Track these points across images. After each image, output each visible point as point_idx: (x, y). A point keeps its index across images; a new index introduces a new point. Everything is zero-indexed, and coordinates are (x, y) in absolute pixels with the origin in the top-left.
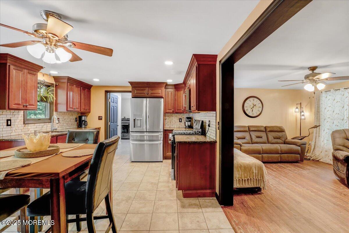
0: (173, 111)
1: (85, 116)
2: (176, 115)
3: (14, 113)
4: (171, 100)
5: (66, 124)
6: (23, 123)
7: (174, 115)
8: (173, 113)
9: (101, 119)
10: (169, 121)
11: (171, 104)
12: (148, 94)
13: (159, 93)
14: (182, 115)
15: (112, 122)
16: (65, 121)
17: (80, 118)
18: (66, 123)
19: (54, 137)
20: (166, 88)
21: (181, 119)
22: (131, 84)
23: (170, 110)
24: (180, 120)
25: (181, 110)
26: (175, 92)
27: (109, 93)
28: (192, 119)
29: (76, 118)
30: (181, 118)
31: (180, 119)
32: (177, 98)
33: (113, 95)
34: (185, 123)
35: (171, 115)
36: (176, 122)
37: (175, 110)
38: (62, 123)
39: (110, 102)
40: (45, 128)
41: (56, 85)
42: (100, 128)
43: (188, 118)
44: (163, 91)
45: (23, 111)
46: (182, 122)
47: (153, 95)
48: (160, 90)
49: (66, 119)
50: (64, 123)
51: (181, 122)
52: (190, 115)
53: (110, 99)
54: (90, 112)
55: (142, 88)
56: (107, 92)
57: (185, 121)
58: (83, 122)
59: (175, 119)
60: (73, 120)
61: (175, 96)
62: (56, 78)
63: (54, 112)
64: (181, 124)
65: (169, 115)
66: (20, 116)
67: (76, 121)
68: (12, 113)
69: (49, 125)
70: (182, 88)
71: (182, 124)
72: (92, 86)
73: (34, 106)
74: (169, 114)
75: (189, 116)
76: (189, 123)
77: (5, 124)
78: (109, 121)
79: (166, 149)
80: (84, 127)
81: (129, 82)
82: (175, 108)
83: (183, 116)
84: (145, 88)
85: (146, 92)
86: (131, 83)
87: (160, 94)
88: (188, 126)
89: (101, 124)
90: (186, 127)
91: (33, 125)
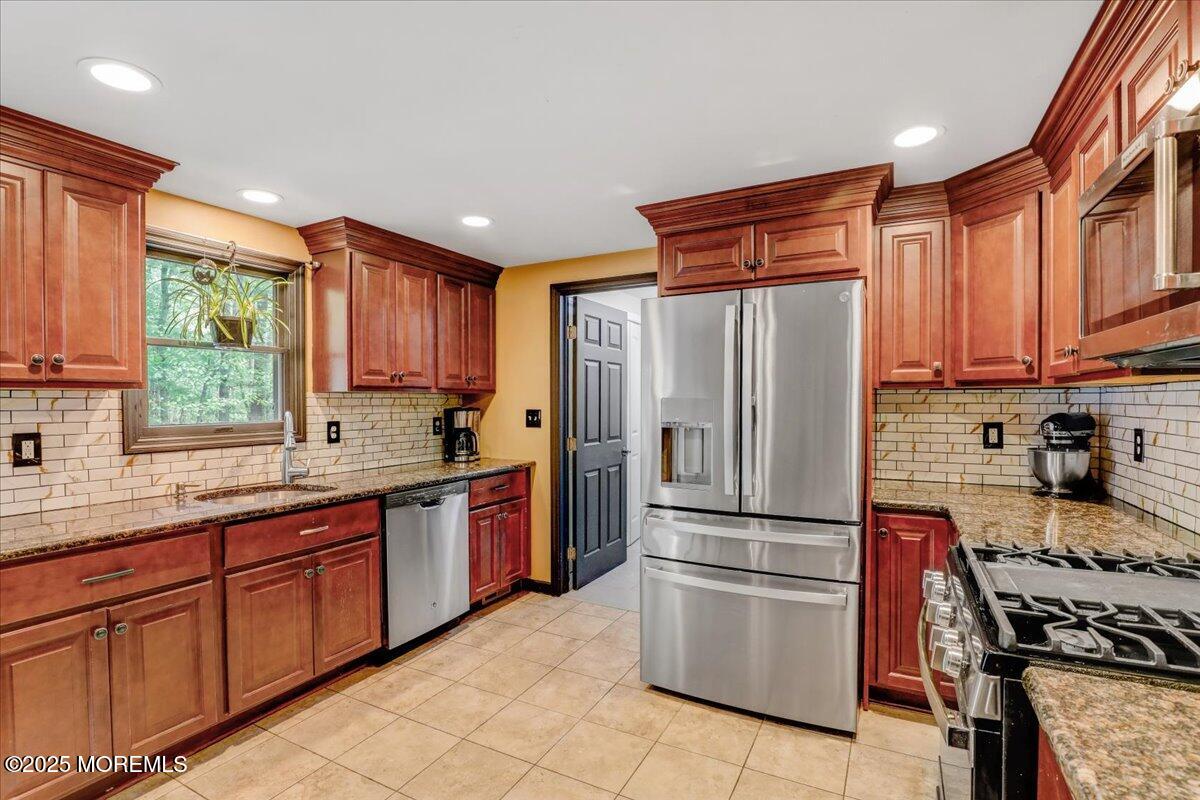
0: (938, 373)
1: (468, 410)
2: (958, 397)
3: (60, 404)
4: (923, 294)
5: (379, 448)
6: (117, 448)
7: (937, 397)
8: (937, 384)
9: (537, 424)
10: (901, 437)
11: (923, 321)
12: (753, 268)
13: (834, 253)
14: (1005, 396)
15: (593, 433)
16: (377, 432)
17: (449, 415)
18: (381, 440)
20: (881, 215)
21: (999, 426)
22: (652, 219)
23: (919, 364)
24: (992, 435)
25: (1011, 360)
26: (956, 233)
27: (569, 299)
28: (1097, 431)
29: (435, 420)
30: (997, 419)
31: (987, 426)
32: (971, 278)
34: (1038, 457)
35: (919, 398)
36: (959, 448)
37: (956, 361)
38: (360, 442)
39: (575, 341)
40: (258, 468)
41: (316, 270)
42: (534, 464)
43: (1061, 420)
44: (865, 242)
45: (115, 393)
46: (1006, 449)
47: (787, 268)
48: (841, 230)
49: (381, 425)
50: (369, 441)
51: (1000, 445)
52: (1074, 398)
53: (575, 323)
54: (492, 391)
55: (717, 236)
56: (561, 290)
57: (1040, 441)
58: (462, 438)
59: (948, 428)
60: (423, 430)
61: (955, 266)
62: (310, 234)
63: (310, 393)
64: (996, 460)
65: (909, 399)
66: (99, 415)
67: (435, 433)
68: (45, 404)
69: (278, 455)
70: (1016, 191)
71: (1013, 464)
72: (501, 269)
73: (122, 363)
74: (905, 395)
75: (1064, 409)
76: (1079, 462)
77: (6, 457)
78: (575, 435)
79: (883, 641)
80: (464, 459)
81: (641, 209)
82: (956, 349)
83: (1014, 409)
84: (736, 232)
85: (740, 255)
86: (654, 214)
87: (838, 254)
88: (1064, 484)
89: (532, 448)
90: (1048, 484)
91: (184, 455)
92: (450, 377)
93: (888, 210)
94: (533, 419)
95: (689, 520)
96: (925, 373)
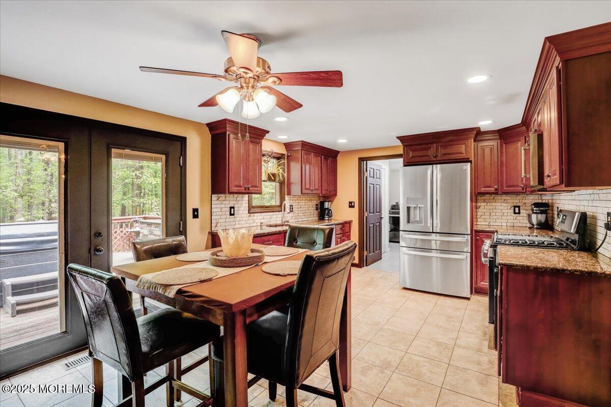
0: (496, 189)
1: (329, 201)
2: (504, 197)
3: (238, 199)
4: (491, 164)
5: (302, 214)
6: (247, 211)
7: (498, 197)
8: (496, 193)
9: (354, 207)
10: (484, 211)
11: (491, 173)
12: (436, 157)
13: (461, 153)
14: (520, 197)
15: (372, 211)
16: (301, 209)
17: (322, 203)
18: (302, 212)
19: (281, 233)
20: (477, 140)
21: (519, 207)
22: (401, 141)
23: (490, 187)
24: (517, 210)
25: (518, 186)
26: (501, 146)
27: (365, 162)
28: (550, 208)
29: (316, 205)
30: (518, 205)
31: (515, 207)
32: (506, 160)
33: (371, 164)
34: (529, 216)
35: (492, 198)
36: (505, 214)
37: (502, 186)
38: (297, 212)
39: (366, 177)
40: (274, 219)
41: (288, 156)
42: (352, 221)
43: (536, 205)
44: (471, 148)
45: (247, 195)
46: (521, 214)
47: (447, 157)
48: (464, 146)
49: (302, 206)
50: (299, 212)
51: (519, 213)
52: (544, 198)
53: (366, 171)
54: (336, 195)
55: (423, 146)
56: (361, 160)
57: (531, 212)
58: (326, 212)
59: (502, 208)
60: (313, 209)
61: (501, 156)
62: (288, 146)
63: (286, 196)
64: (518, 218)
65: (488, 198)
66: (244, 202)
67: (316, 210)
68: (235, 199)
69: (280, 215)
70: (519, 135)
71: (522, 219)
72: (339, 152)
73: (257, 187)
74: (487, 197)
75: (540, 201)
76: (542, 218)
77: (228, 213)
78: (366, 211)
79: (479, 273)
80: (327, 219)
81: (398, 138)
82: (502, 182)
83: (524, 201)
84: (430, 145)
85: (431, 152)
86: (402, 139)
87: (463, 153)
88: (538, 225)
89: (352, 215)
90: (533, 225)
91: (260, 214)
92: (325, 190)
93: (479, 138)
94: (351, 205)
95: (415, 234)
96: (492, 190)
